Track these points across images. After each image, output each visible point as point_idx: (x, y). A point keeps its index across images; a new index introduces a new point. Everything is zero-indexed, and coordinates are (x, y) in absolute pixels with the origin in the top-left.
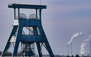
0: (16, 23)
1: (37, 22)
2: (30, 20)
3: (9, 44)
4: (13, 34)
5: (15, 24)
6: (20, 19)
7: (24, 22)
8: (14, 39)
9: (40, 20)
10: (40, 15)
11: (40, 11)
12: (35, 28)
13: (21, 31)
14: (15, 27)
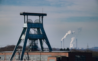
0: (26, 25)
1: (40, 25)
2: (35, 24)
3: (20, 40)
4: (23, 33)
5: (24, 27)
6: (28, 23)
7: (31, 25)
8: (24, 37)
9: (42, 24)
10: (42, 20)
11: (42, 18)
12: (38, 29)
13: (28, 31)
14: (25, 28)
